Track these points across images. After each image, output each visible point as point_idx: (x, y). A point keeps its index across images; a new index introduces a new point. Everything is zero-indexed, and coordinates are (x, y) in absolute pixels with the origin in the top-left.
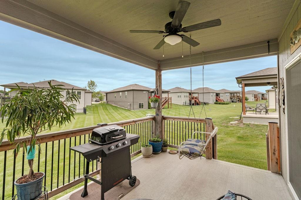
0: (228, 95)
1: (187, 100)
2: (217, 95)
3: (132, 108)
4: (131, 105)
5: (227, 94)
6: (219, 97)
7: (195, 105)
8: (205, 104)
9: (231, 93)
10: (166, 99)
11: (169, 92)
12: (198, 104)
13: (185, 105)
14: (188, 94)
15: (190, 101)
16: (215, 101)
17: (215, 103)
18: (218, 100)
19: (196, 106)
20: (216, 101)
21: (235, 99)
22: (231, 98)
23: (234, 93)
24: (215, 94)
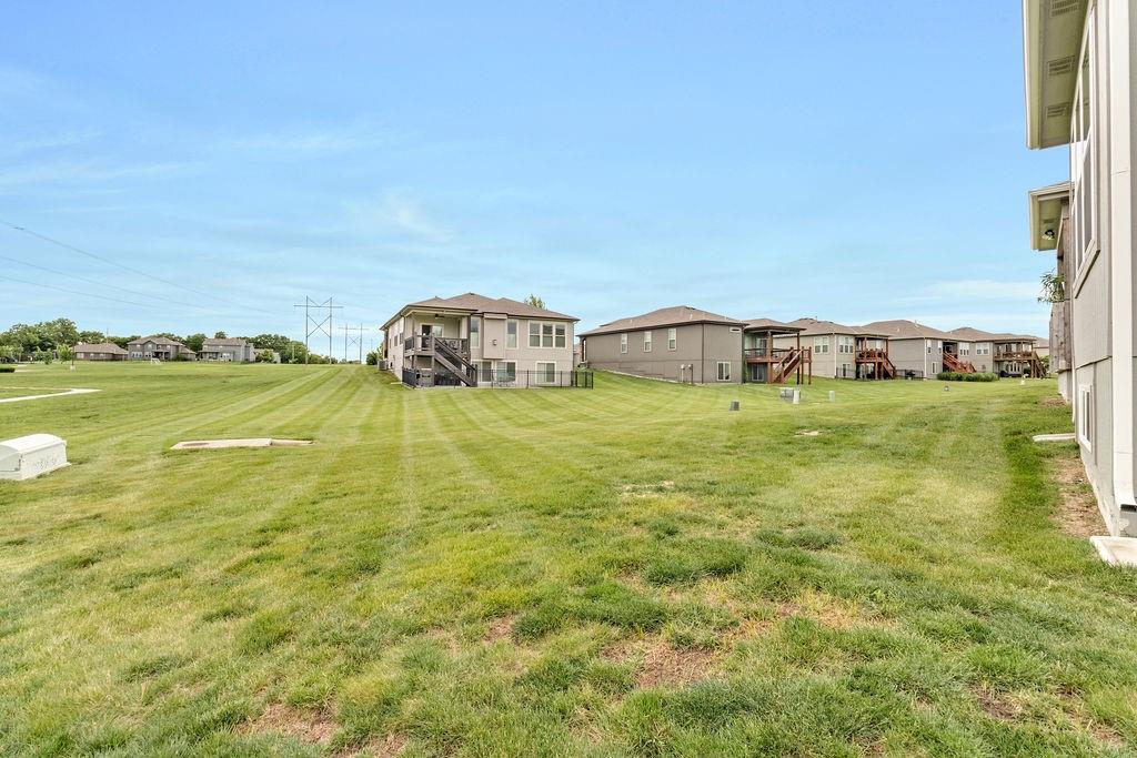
0: (986, 351)
1: (849, 360)
2: (949, 346)
3: (697, 377)
4: (691, 368)
5: (981, 347)
6: (956, 356)
7: (879, 378)
8: (910, 374)
9: (997, 343)
10: (791, 357)
11: (802, 333)
12: (886, 376)
13: (842, 376)
14: (852, 341)
15: (858, 364)
16: (939, 370)
17: (940, 378)
18: (951, 366)
19: (883, 381)
20: (945, 368)
21: (1014, 367)
22: (998, 362)
23: (1008, 343)
24: (940, 345)
